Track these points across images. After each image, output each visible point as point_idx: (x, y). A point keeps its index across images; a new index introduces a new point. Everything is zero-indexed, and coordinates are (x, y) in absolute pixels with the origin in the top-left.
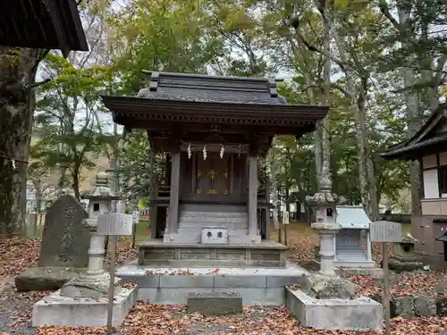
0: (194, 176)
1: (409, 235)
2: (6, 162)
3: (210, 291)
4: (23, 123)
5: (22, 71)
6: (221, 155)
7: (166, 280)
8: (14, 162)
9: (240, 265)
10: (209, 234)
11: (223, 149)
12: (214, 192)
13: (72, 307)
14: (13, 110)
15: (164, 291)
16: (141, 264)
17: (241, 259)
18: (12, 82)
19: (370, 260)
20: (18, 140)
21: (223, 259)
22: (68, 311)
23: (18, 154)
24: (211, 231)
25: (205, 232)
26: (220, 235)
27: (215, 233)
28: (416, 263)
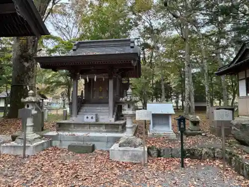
0: (92, 90)
1: (198, 117)
2: (24, 87)
3: (82, 143)
4: (31, 69)
5: (30, 46)
6: (95, 80)
7: (64, 137)
8: (28, 87)
9: (99, 132)
10: (87, 118)
11: (96, 77)
12: (102, 97)
13: (14, 147)
14: (26, 64)
15: (63, 142)
16: (58, 130)
17: (101, 129)
18: (25, 52)
19: (171, 130)
20: (29, 77)
21: (92, 129)
22: (13, 149)
23: (30, 84)
24: (88, 116)
25: (86, 116)
26: (92, 118)
27: (90, 117)
28: (198, 132)
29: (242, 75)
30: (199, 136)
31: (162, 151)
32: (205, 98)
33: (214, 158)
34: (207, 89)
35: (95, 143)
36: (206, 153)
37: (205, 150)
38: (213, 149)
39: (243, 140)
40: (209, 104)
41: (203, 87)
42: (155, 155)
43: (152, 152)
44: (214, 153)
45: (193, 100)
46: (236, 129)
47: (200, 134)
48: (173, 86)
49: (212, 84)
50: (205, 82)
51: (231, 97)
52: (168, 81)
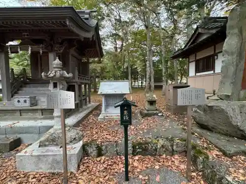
1: (154, 96)
10: (19, 101)
17: (37, 115)
24: (19, 99)
25: (16, 100)
26: (25, 101)
27: (22, 100)
28: (155, 112)
29: (192, 58)
30: (155, 117)
31: (104, 148)
32: (162, 79)
33: (173, 153)
34: (164, 71)
35: (22, 136)
36: (163, 146)
37: (161, 142)
38: (172, 140)
39: (206, 124)
40: (165, 83)
41: (161, 70)
42: (95, 153)
43: (90, 150)
44: (172, 146)
45: (153, 80)
46: (198, 111)
47: (157, 114)
48: (139, 70)
49: (167, 68)
50: (162, 67)
51: (179, 78)
52: (136, 67)
